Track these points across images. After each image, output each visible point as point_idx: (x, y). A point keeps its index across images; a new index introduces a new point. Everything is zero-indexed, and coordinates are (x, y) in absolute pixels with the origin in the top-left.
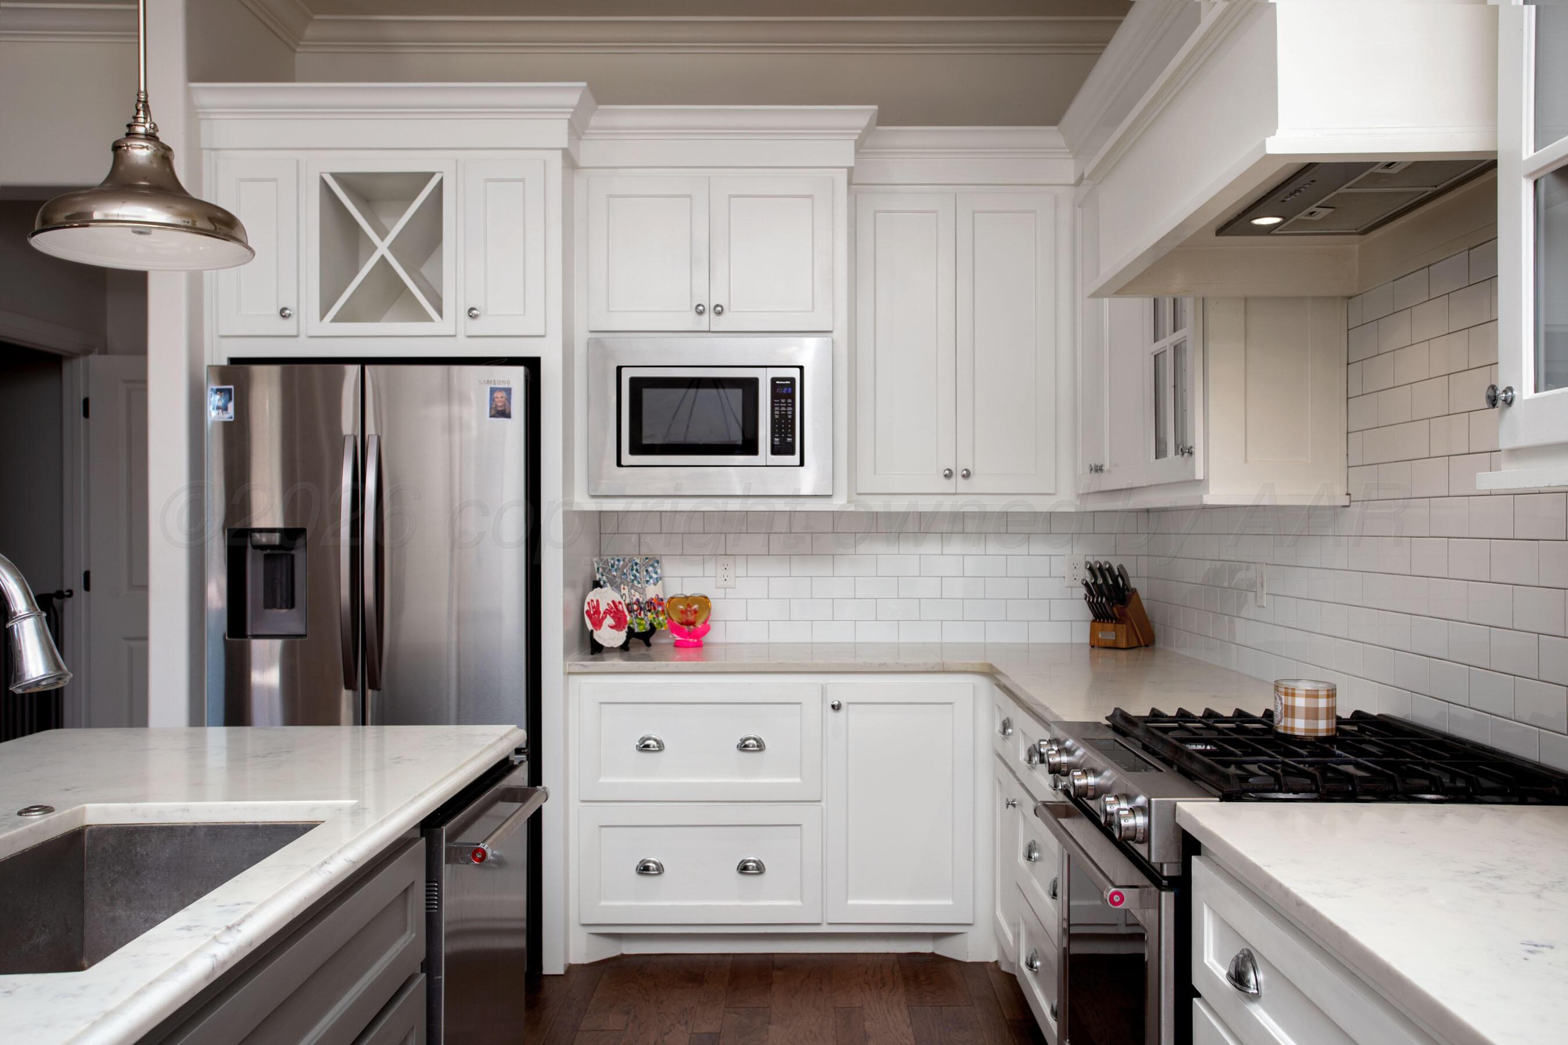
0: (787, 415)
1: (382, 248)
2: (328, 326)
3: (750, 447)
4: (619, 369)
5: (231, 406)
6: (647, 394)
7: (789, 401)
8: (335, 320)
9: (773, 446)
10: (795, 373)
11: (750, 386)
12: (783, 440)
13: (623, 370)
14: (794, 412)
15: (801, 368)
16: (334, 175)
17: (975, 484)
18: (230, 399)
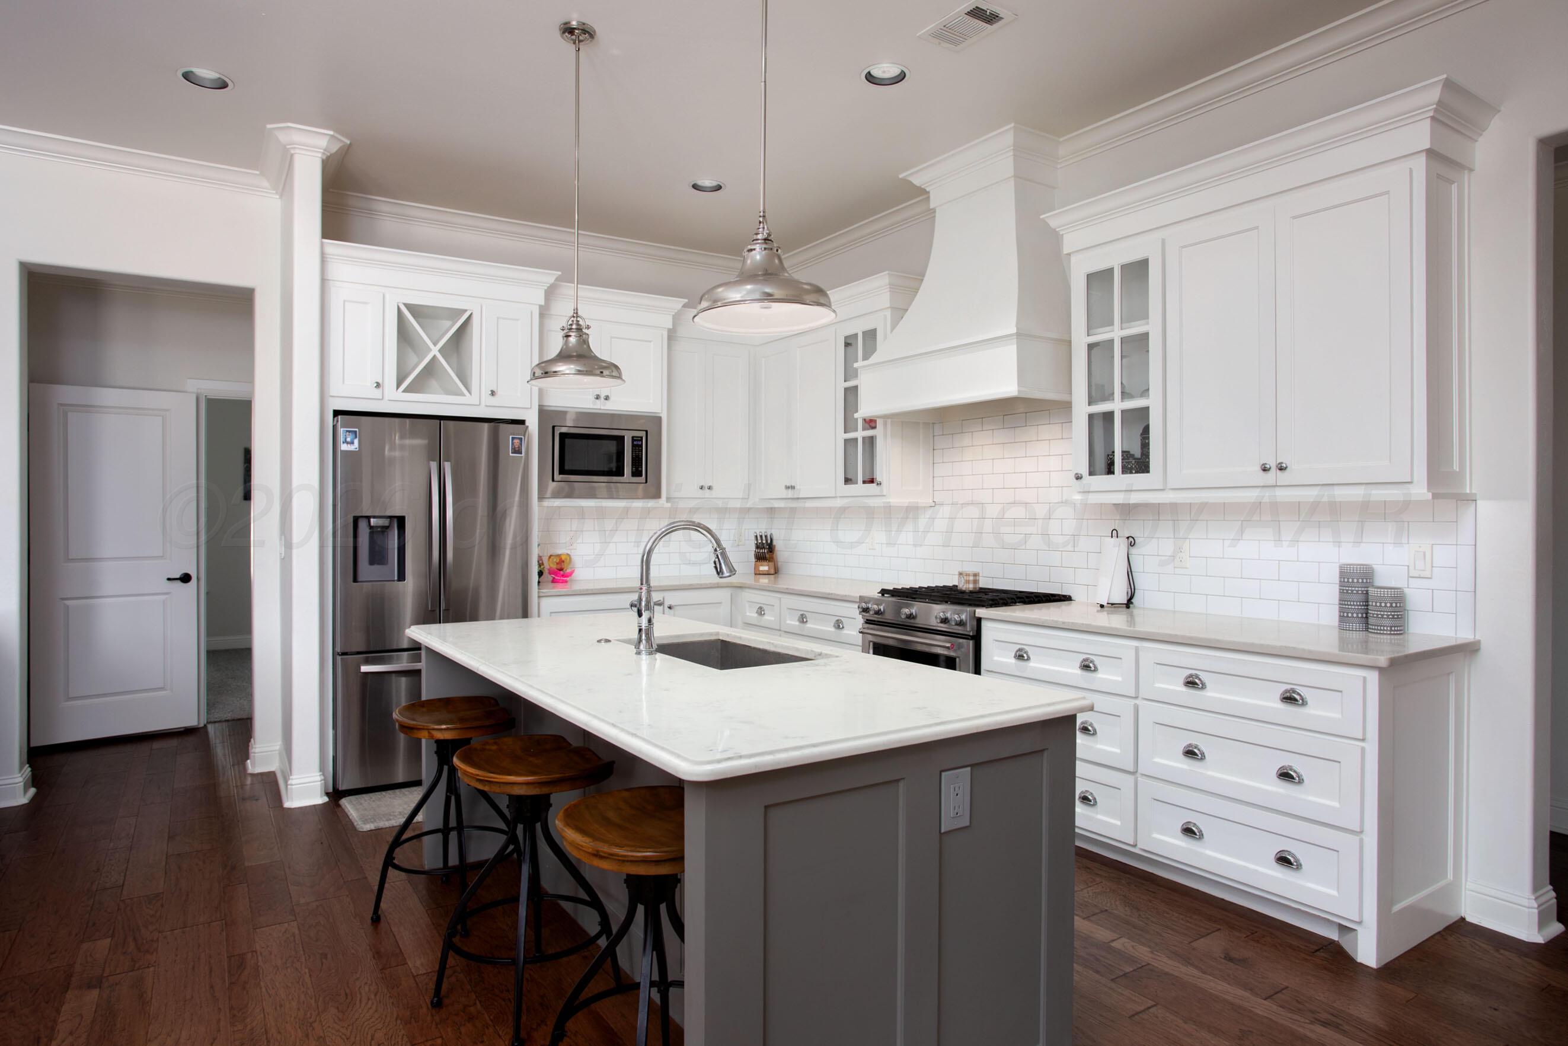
0: (639, 456)
1: (435, 351)
2: (400, 395)
3: (620, 472)
4: (554, 427)
5: (356, 441)
6: (567, 441)
7: (640, 448)
8: (405, 391)
9: (632, 472)
10: (643, 434)
11: (620, 439)
12: (637, 469)
13: (555, 428)
14: (642, 454)
15: (647, 431)
16: (406, 305)
17: (714, 493)
18: (356, 437)
